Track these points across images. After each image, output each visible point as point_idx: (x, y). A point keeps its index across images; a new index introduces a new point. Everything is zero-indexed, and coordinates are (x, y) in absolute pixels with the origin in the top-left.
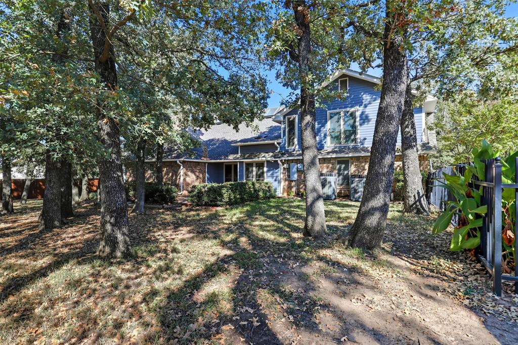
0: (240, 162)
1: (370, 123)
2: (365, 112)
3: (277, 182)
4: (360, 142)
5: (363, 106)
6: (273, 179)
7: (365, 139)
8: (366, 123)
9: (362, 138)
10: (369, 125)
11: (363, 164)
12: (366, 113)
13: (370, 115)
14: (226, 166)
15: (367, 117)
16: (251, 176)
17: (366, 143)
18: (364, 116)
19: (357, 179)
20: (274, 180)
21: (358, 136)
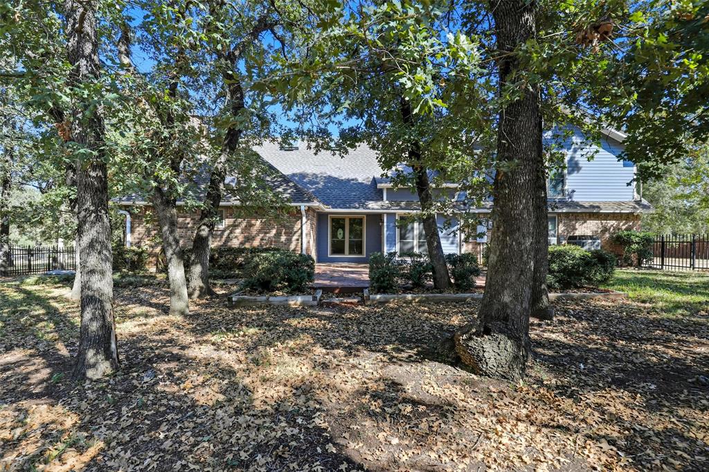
0: (388, 214)
1: (581, 172)
2: (574, 158)
3: (455, 245)
4: (568, 195)
5: (572, 150)
6: (448, 240)
7: (573, 191)
8: (576, 172)
9: (570, 190)
10: (578, 175)
11: (574, 222)
12: (576, 159)
13: (580, 162)
14: (333, 220)
15: (577, 164)
16: (411, 237)
17: (575, 196)
18: (573, 162)
19: (590, 241)
20: (449, 242)
21: (566, 188)
